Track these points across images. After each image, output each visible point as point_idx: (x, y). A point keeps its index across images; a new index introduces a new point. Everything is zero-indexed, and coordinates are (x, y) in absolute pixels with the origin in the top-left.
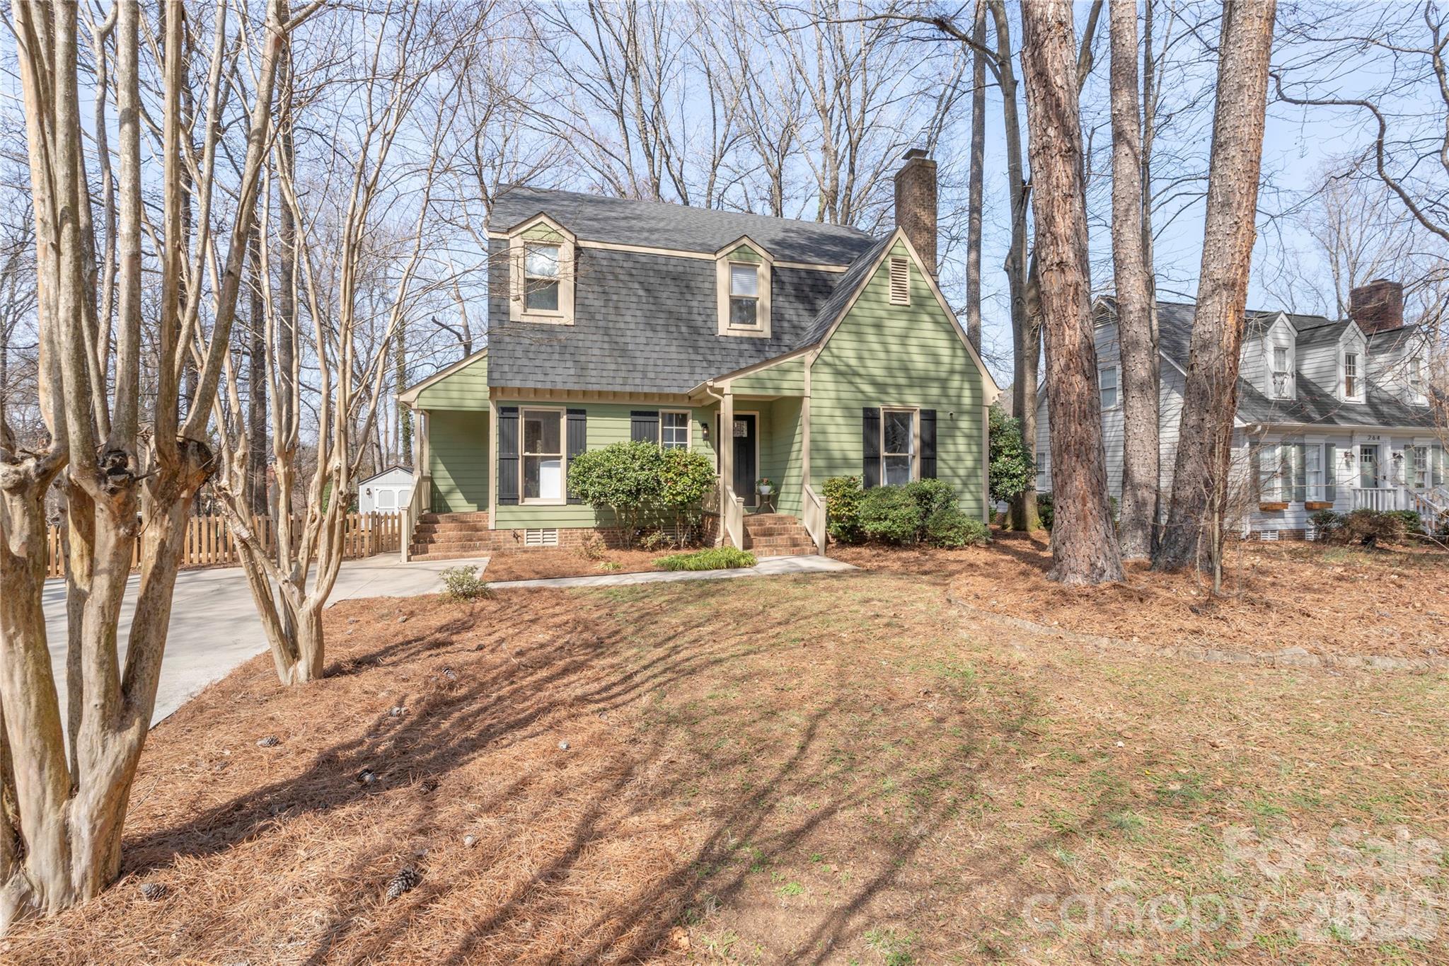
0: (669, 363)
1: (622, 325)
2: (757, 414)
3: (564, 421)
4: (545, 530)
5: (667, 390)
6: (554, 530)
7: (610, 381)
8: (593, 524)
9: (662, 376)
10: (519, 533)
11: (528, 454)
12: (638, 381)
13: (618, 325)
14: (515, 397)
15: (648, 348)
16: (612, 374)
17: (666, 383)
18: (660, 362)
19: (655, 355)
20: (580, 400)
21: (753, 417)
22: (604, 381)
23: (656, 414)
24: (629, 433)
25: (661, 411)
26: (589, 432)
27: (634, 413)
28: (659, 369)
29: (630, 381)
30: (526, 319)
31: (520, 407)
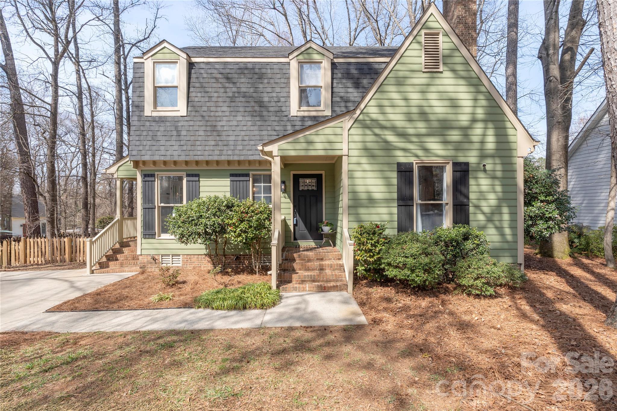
0: (253, 138)
1: (220, 114)
2: (323, 172)
3: (185, 182)
4: (173, 255)
5: (251, 158)
6: (179, 255)
7: (211, 153)
8: (204, 252)
9: (248, 147)
10: (156, 257)
11: (162, 205)
12: (230, 152)
13: (217, 114)
14: (152, 167)
15: (239, 128)
16: (212, 148)
17: (250, 153)
18: (246, 138)
19: (243, 133)
20: (195, 168)
21: (321, 175)
22: (206, 153)
23: (247, 175)
24: (228, 189)
25: (251, 173)
26: (202, 189)
27: (232, 175)
28: (245, 143)
29: (224, 152)
30: (155, 114)
31: (156, 173)
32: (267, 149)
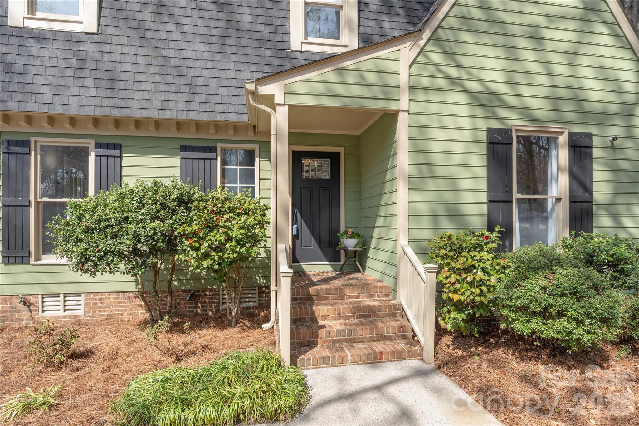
0: (225, 83)
1: (163, 35)
2: (341, 150)
3: (92, 159)
4: (65, 295)
5: (220, 118)
6: (79, 295)
7: (144, 104)
9: (214, 99)
10: (32, 300)
11: (46, 199)
12: (182, 106)
13: (157, 35)
14: (24, 127)
15: (198, 64)
16: (146, 95)
17: (220, 108)
18: (212, 82)
19: (206, 73)
20: (112, 131)
21: (338, 154)
22: (136, 104)
23: (213, 149)
24: (177, 173)
25: (219, 145)
26: (125, 171)
27: (184, 149)
28: (211, 91)
29: (171, 105)
30: (30, 24)
31: (33, 139)
32: (265, 90)
